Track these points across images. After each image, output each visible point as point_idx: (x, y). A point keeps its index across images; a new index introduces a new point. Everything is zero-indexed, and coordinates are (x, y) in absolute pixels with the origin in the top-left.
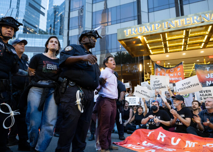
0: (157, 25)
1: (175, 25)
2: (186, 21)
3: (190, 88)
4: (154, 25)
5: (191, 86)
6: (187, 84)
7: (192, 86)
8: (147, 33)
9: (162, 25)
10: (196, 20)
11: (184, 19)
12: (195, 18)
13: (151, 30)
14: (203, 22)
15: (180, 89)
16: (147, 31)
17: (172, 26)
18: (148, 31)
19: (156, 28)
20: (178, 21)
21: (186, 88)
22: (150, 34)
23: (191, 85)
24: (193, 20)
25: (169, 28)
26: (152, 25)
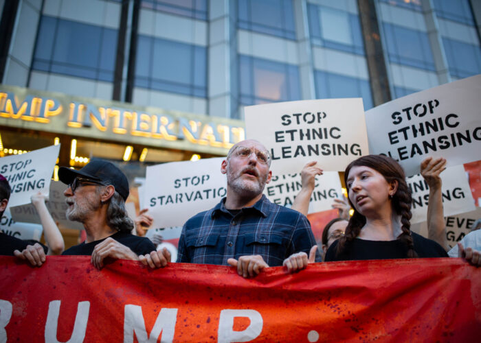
0: (50, 103)
1: (107, 123)
2: (139, 121)
3: (198, 199)
4: (40, 101)
5: (204, 195)
6: (196, 181)
7: (211, 193)
8: (10, 118)
9: (66, 110)
10: (166, 127)
11: (136, 115)
12: (165, 120)
13: (27, 113)
14: (180, 139)
15: (161, 198)
16: (12, 112)
17: (96, 123)
18: (15, 113)
19: (47, 113)
20: (117, 113)
21: (184, 198)
22: (19, 124)
23: (207, 191)
24: (159, 124)
25: (87, 126)
26: (34, 101)
